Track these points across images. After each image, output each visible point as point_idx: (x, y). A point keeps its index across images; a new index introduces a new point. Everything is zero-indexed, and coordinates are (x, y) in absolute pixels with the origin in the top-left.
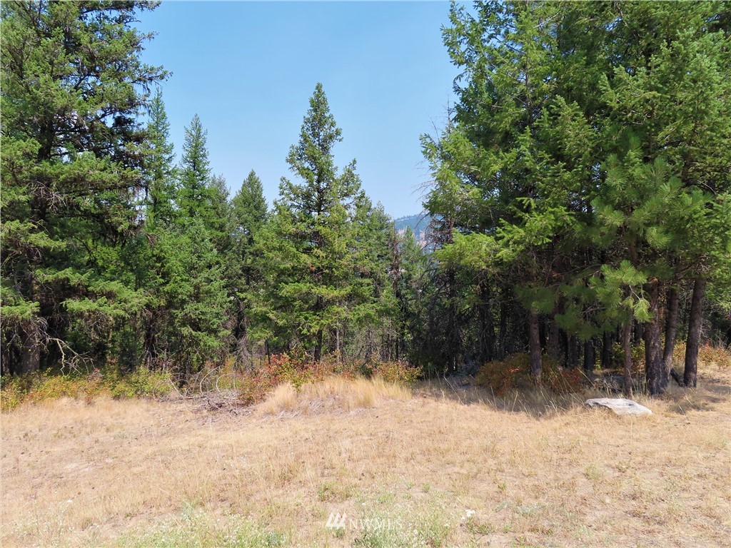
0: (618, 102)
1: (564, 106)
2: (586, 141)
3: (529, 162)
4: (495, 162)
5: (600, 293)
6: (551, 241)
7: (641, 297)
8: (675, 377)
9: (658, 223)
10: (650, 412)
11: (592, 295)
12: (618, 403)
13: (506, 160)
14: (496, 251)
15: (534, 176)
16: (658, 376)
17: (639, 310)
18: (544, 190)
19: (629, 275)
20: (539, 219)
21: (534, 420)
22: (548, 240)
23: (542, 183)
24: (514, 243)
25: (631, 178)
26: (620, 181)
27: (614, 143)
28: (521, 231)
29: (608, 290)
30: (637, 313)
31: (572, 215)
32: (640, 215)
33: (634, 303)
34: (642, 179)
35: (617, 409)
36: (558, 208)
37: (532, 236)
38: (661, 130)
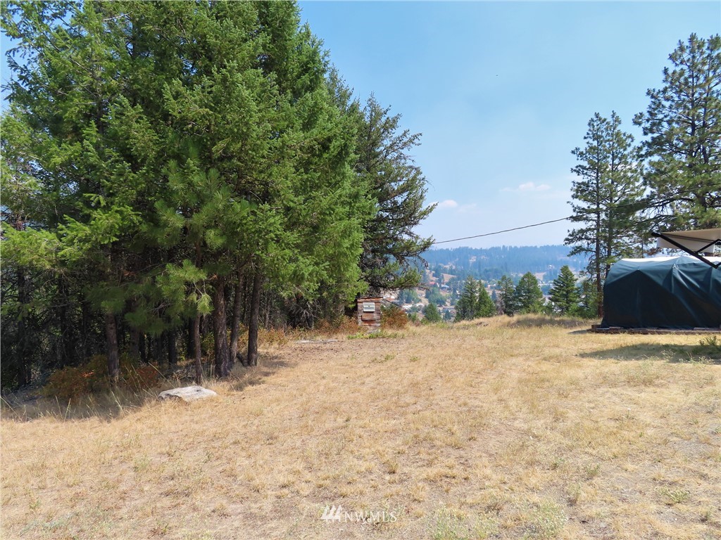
0: (179, 113)
1: (128, 107)
2: (151, 144)
3: (93, 158)
4: (58, 154)
5: (166, 291)
6: (118, 240)
7: (203, 292)
8: (240, 359)
9: (216, 226)
10: (215, 393)
11: (159, 292)
12: (187, 392)
13: (69, 153)
14: (59, 249)
15: (98, 173)
16: (225, 360)
17: (202, 303)
18: (111, 188)
19: (190, 272)
20: (104, 217)
21: (105, 423)
22: (115, 239)
23: (108, 181)
24: (80, 241)
25: (191, 184)
26: (181, 186)
27: (176, 150)
28: (87, 228)
29: (172, 287)
30: (199, 307)
31: (139, 215)
32: (198, 219)
33: (197, 299)
34: (200, 186)
35: (186, 397)
36: (124, 207)
37: (99, 234)
38: (215, 144)
